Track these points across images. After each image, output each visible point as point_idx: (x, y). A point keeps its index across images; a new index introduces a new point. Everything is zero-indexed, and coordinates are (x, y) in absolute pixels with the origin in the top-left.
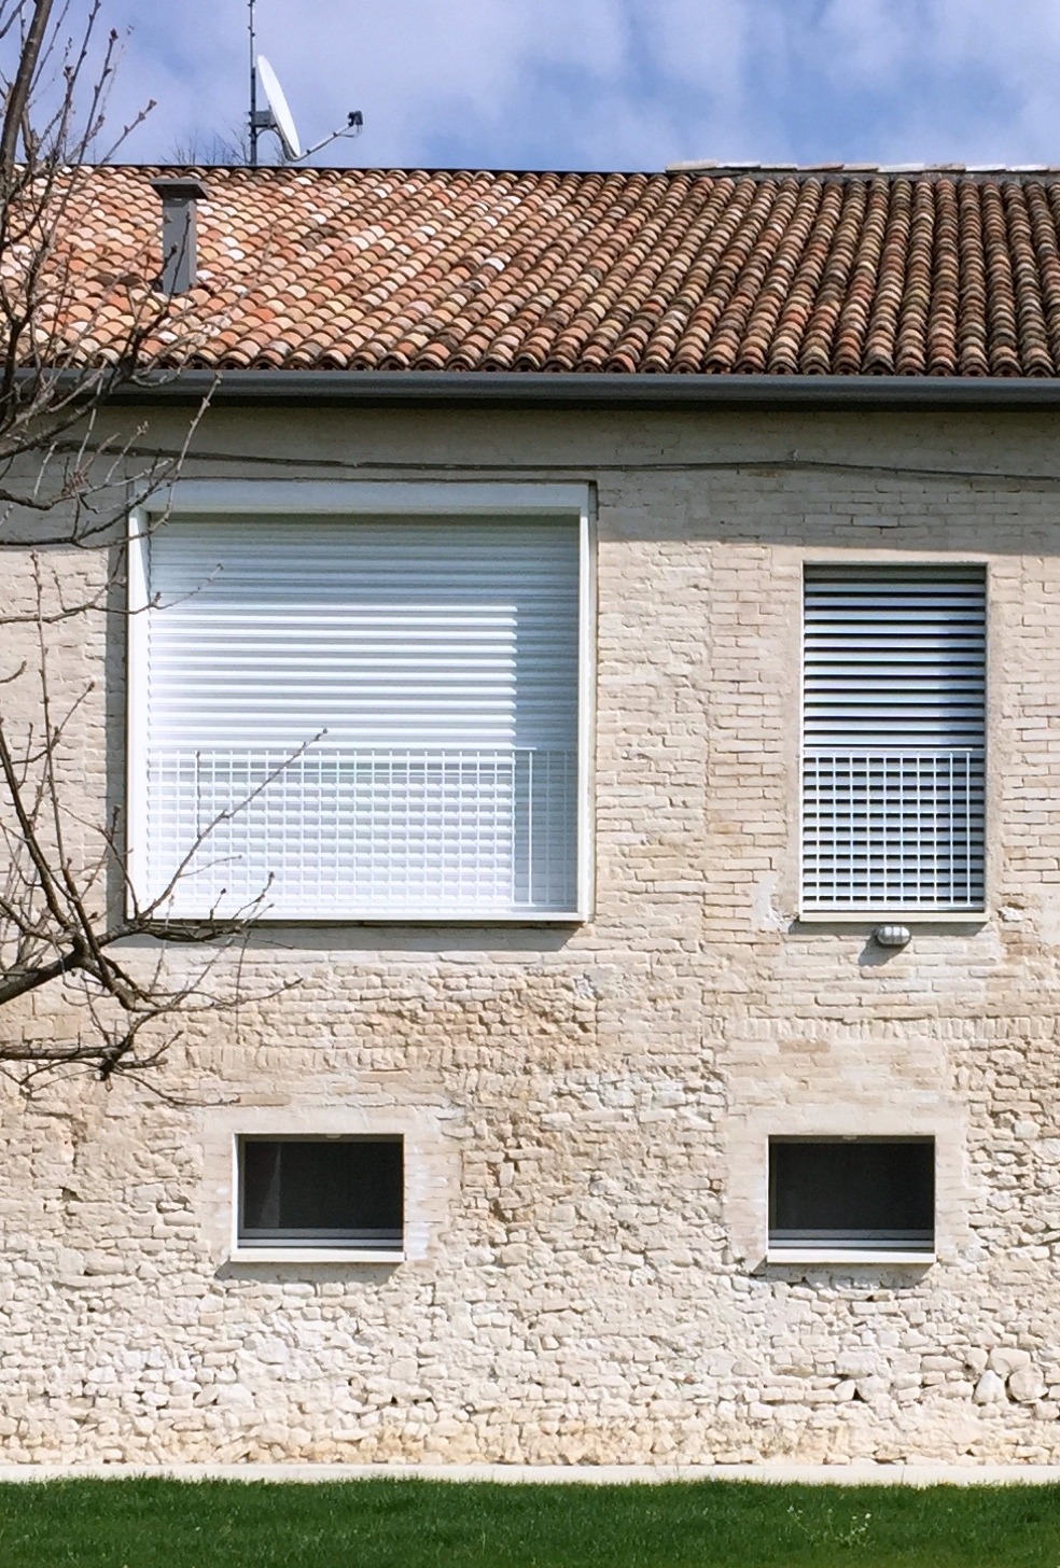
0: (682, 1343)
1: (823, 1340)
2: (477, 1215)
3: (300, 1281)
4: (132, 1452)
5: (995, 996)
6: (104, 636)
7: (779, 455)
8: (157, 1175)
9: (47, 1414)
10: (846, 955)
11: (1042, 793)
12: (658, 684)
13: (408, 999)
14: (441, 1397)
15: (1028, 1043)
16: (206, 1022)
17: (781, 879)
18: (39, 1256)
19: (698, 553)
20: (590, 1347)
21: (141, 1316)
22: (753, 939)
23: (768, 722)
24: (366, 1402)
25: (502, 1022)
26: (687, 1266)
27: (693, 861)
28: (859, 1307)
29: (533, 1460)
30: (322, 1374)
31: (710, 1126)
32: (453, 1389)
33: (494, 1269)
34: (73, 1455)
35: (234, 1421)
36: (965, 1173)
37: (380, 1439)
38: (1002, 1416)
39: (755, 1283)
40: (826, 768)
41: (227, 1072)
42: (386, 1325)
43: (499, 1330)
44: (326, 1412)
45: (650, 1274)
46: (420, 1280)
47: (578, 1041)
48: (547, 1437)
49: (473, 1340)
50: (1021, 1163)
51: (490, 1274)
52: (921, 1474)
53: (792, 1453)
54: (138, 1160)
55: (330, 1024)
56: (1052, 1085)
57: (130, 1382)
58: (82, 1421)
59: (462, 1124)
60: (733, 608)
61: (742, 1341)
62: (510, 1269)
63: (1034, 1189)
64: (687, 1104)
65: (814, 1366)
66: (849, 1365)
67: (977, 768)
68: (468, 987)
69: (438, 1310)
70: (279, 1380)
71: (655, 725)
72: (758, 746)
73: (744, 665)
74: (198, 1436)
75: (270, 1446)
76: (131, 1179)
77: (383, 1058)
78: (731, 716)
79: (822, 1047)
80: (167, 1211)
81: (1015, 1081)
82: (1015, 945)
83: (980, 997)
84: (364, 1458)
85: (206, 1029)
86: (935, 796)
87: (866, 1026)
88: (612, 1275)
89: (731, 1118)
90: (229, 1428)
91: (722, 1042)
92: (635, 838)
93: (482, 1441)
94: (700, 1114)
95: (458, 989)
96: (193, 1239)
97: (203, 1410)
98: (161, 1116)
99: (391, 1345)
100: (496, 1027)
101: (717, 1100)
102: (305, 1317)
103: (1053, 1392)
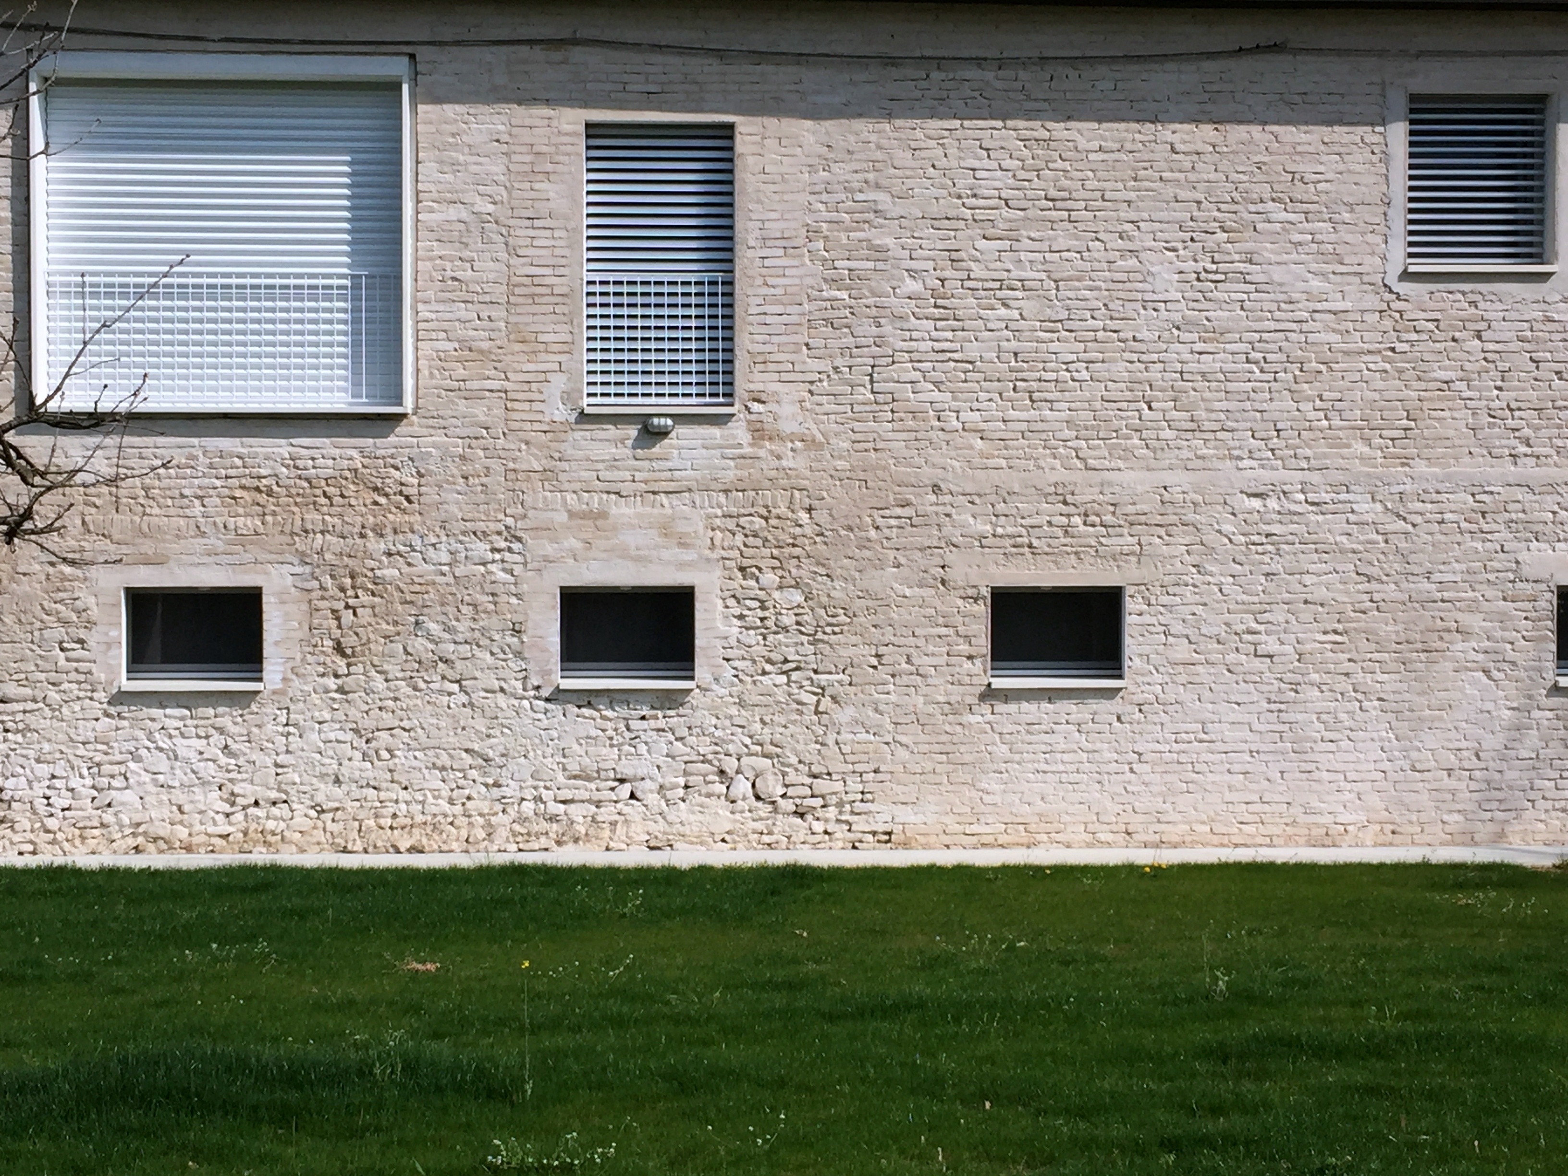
0: (491, 754)
1: (605, 751)
2: (323, 652)
3: (179, 706)
4: (42, 846)
5: (742, 473)
6: (9, 180)
7: (565, 34)
8: (59, 620)
10: (622, 441)
11: (779, 309)
12: (467, 220)
13: (264, 477)
14: (294, 798)
15: (769, 512)
16: (98, 496)
17: (569, 379)
19: (498, 114)
20: (416, 758)
21: (48, 736)
22: (546, 428)
23: (557, 252)
24: (233, 804)
25: (342, 496)
26: (494, 692)
27: (497, 365)
28: (635, 724)
29: (370, 849)
30: (197, 782)
31: (512, 580)
32: (305, 793)
33: (337, 696)
35: (126, 821)
36: (719, 617)
37: (245, 834)
38: (750, 811)
39: (549, 706)
40: (604, 289)
41: (116, 537)
42: (249, 742)
43: (342, 745)
44: (201, 812)
45: (464, 699)
46: (277, 705)
47: (404, 511)
48: (381, 831)
49: (320, 753)
50: (763, 608)
51: (334, 699)
52: (684, 857)
53: (581, 842)
54: (43, 609)
55: (200, 498)
56: (788, 545)
57: (40, 789)
59: (310, 578)
60: (528, 158)
61: (539, 752)
62: (350, 696)
63: (774, 628)
64: (494, 561)
65: (598, 772)
66: (625, 771)
67: (727, 289)
68: (314, 467)
69: (291, 729)
70: (162, 786)
71: (466, 254)
72: (549, 271)
73: (537, 204)
74: (96, 832)
75: (155, 840)
76: (38, 624)
77: (245, 525)
78: (527, 246)
79: (603, 515)
80: (68, 650)
81: (759, 542)
82: (758, 432)
83: (731, 475)
84: (232, 849)
85: (98, 502)
86: (693, 312)
87: (638, 498)
88: (433, 700)
89: (530, 573)
90: (121, 826)
91: (520, 510)
92: (450, 346)
93: (328, 834)
94: (504, 570)
95: (306, 469)
96: (90, 673)
97: (99, 811)
98: (62, 573)
99: (254, 757)
100: (337, 500)
101: (518, 558)
102: (183, 735)
103: (790, 792)
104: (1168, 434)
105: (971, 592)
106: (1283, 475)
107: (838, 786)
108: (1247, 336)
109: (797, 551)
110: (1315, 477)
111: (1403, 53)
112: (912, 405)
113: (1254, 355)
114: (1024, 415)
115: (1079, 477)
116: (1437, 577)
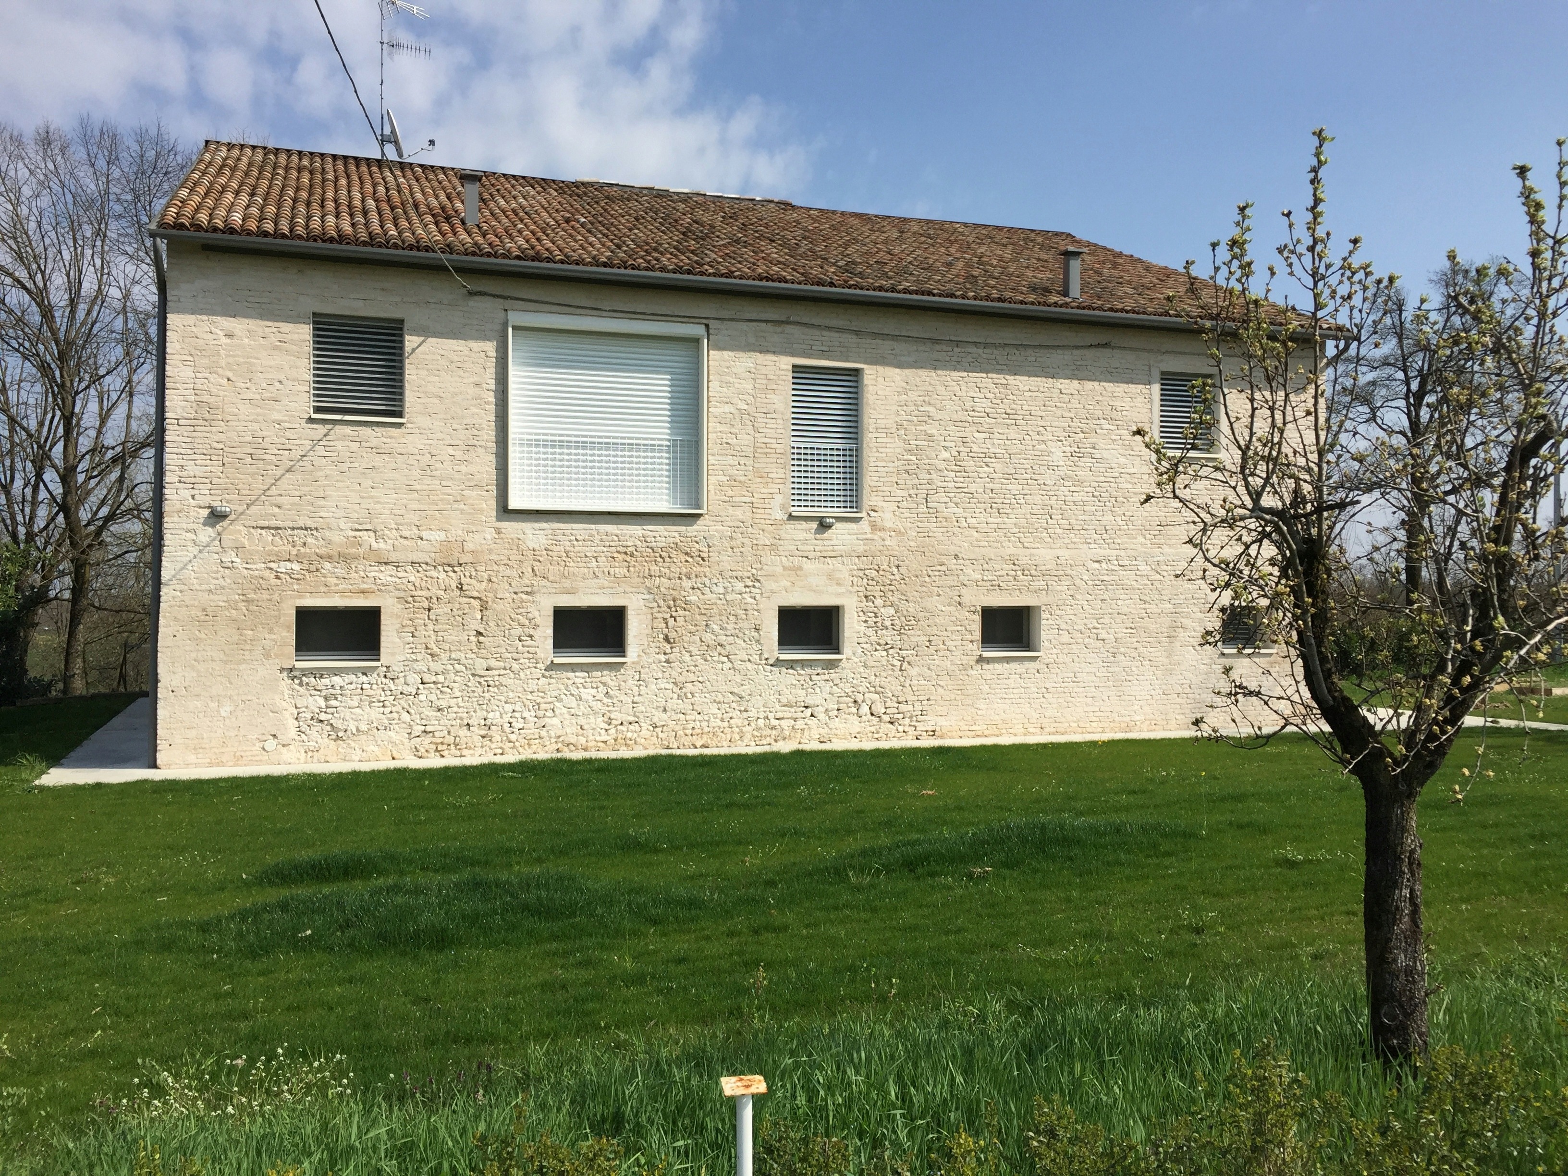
0: (743, 694)
1: (799, 692)
2: (658, 641)
3: (582, 671)
4: (507, 750)
5: (867, 548)
7: (783, 318)
8: (519, 624)
9: (469, 734)
10: (809, 530)
11: (884, 464)
12: (734, 412)
13: (629, 547)
14: (642, 721)
15: (879, 567)
17: (783, 497)
18: (465, 662)
19: (750, 357)
20: (705, 697)
21: (512, 688)
22: (773, 523)
23: (777, 431)
24: (610, 724)
25: (670, 557)
26: (745, 661)
27: (748, 489)
28: (814, 677)
29: (681, 746)
30: (591, 712)
31: (755, 602)
32: (647, 717)
33: (665, 664)
34: (480, 752)
35: (553, 735)
36: (854, 621)
37: (616, 740)
38: (868, 721)
39: (773, 668)
40: (799, 451)
41: (551, 579)
42: (619, 690)
43: (668, 691)
44: (594, 729)
45: (730, 665)
46: (634, 670)
47: (701, 566)
48: (687, 737)
49: (656, 695)
50: (876, 617)
51: (663, 667)
52: (838, 745)
53: (787, 740)
54: (511, 618)
55: (595, 557)
56: (888, 585)
57: (506, 718)
58: (483, 737)
59: (652, 601)
61: (767, 693)
62: (672, 664)
63: (881, 627)
64: (746, 592)
65: (796, 703)
66: (809, 702)
67: (858, 453)
68: (655, 542)
69: (641, 683)
70: (573, 715)
71: (733, 430)
72: (773, 441)
73: (769, 406)
74: (537, 741)
75: (568, 745)
76: (508, 627)
77: (619, 572)
78: (763, 428)
79: (800, 568)
80: (524, 641)
81: (874, 583)
82: (874, 527)
83: (861, 548)
84: (609, 749)
87: (817, 560)
88: (715, 666)
89: (763, 599)
90: (550, 738)
91: (760, 566)
92: (725, 479)
93: (659, 739)
94: (751, 597)
95: (651, 542)
96: (535, 653)
97: (539, 730)
99: (622, 699)
100: (667, 559)
101: (758, 591)
102: (584, 687)
103: (888, 711)
104: (1059, 531)
105: (973, 609)
106: (1108, 552)
107: (910, 708)
108: (1093, 484)
109: (892, 588)
110: (1122, 553)
111: (1159, 351)
112: (945, 515)
113: (1096, 494)
114: (996, 521)
115: (1021, 551)
116: (1173, 602)
